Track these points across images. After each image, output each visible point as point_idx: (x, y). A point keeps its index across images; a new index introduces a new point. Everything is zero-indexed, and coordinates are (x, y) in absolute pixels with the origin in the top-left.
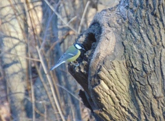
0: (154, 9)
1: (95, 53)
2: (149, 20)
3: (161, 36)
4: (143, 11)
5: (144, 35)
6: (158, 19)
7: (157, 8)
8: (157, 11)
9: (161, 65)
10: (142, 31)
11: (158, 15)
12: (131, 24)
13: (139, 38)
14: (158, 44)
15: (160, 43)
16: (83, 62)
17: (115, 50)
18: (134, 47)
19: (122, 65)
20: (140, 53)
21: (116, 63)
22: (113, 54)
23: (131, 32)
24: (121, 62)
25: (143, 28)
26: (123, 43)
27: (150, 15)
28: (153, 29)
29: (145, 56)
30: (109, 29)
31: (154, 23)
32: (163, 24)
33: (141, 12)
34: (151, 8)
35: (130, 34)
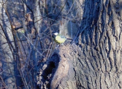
0: (96, 45)
1: (55, 76)
2: (92, 53)
3: (101, 65)
4: (89, 47)
5: (89, 64)
6: (99, 52)
7: (98, 44)
8: (98, 47)
9: (101, 84)
10: (87, 60)
11: (99, 49)
12: (80, 56)
13: (85, 65)
14: (99, 70)
15: (100, 69)
16: (46, 82)
17: (68, 74)
18: (82, 71)
19: (73, 84)
20: (86, 76)
21: (69, 83)
22: (67, 77)
23: (80, 61)
24: (72, 82)
25: (88, 59)
26: (74, 69)
27: (93, 50)
28: (95, 59)
29: (89, 78)
30: (64, 59)
31: (96, 55)
32: (102, 56)
33: (87, 47)
34: (94, 44)
35: (79, 63)
